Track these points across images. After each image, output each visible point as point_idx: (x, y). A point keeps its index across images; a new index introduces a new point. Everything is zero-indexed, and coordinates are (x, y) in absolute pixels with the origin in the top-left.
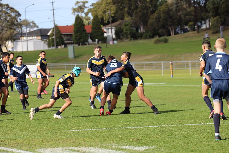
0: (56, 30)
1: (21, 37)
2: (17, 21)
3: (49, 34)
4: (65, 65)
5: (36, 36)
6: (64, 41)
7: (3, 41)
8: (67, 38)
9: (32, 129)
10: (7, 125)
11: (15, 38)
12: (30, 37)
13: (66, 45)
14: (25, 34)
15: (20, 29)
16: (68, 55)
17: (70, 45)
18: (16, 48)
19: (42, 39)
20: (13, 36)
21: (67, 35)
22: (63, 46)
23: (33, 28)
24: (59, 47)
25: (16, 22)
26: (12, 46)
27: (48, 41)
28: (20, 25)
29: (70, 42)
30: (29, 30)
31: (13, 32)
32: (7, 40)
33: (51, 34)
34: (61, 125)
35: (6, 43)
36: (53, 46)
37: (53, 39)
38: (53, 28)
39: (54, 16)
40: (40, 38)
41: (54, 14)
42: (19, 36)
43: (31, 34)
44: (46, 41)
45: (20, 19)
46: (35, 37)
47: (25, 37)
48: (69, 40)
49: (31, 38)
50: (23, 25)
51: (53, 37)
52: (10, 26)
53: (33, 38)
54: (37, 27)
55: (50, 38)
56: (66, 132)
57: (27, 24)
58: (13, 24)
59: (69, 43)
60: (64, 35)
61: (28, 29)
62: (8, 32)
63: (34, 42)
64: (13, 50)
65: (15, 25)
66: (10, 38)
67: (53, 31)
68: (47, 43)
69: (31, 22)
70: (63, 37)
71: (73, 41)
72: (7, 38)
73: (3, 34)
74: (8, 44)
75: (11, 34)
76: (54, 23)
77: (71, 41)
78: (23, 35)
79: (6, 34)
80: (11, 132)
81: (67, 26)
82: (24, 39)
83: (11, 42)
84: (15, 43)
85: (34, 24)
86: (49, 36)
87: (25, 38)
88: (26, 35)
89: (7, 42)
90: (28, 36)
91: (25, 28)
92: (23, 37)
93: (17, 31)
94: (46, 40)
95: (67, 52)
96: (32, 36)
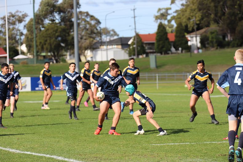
0: (137, 38)
1: (101, 46)
2: (97, 29)
3: (130, 43)
4: (147, 75)
5: (117, 45)
6: (145, 50)
7: (82, 51)
8: (149, 46)
9: (112, 143)
10: (86, 138)
11: (94, 47)
12: (110, 45)
13: (147, 54)
14: (104, 43)
15: (100, 38)
16: (149, 65)
17: (152, 54)
18: (95, 58)
19: (123, 48)
20: (92, 44)
21: (149, 44)
22: (144, 56)
23: (113, 37)
24: (141, 57)
25: (95, 31)
26: (92, 56)
27: (128, 50)
28: (100, 34)
29: (152, 51)
30: (110, 39)
31: (93, 41)
32: (86, 49)
33: (132, 42)
34: (142, 138)
35: (84, 52)
36: (134, 55)
37: (134, 48)
38: (134, 37)
39: (135, 24)
40: (120, 47)
41: (135, 22)
42: (99, 45)
43: (111, 43)
44: (127, 50)
45: (100, 27)
46: (115, 46)
47: (105, 45)
48: (151, 49)
49: (111, 47)
50: (103, 33)
51: (135, 46)
52: (89, 34)
53: (114, 46)
54: (118, 35)
55: (131, 47)
56: (147, 146)
57: (107, 32)
58: (92, 32)
59: (151, 53)
60: (146, 44)
61: (108, 38)
62: (88, 41)
63: (114, 52)
64: (92, 60)
65: (95, 33)
66: (89, 47)
67: (134, 40)
68: (127, 52)
69: (110, 31)
70: (144, 46)
71: (155, 50)
72: (87, 47)
73: (82, 43)
74: (87, 53)
75: (90, 43)
76: (135, 32)
77: (153, 49)
78: (102, 43)
79: (86, 43)
80: (89, 146)
81: (149, 34)
82: (103, 48)
83: (91, 51)
84: (94, 52)
85: (115, 32)
86: (129, 45)
87: (105, 47)
88: (106, 44)
89: (86, 52)
90: (108, 45)
91: (105, 37)
92: (103, 45)
93: (96, 40)
94: (126, 48)
95: (149, 61)
96: (112, 45)
